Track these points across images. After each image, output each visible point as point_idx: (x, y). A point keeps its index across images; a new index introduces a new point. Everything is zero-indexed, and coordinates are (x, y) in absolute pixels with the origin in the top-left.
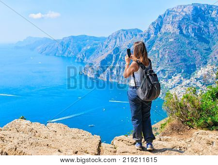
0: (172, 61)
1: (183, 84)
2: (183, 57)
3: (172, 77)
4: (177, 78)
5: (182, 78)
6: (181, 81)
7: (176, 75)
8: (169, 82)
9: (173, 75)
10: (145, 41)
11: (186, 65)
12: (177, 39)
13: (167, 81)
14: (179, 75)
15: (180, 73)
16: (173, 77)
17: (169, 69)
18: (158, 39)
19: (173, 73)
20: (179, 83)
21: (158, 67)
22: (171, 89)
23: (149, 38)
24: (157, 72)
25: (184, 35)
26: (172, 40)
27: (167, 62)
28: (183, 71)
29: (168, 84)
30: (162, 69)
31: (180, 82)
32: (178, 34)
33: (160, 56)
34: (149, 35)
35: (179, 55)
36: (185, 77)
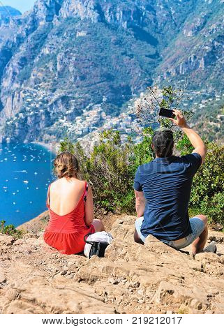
0: (83, 78)
1: (105, 127)
2: (105, 69)
3: (82, 112)
4: (92, 114)
5: (103, 114)
6: (101, 119)
7: (91, 108)
8: (78, 122)
9: (84, 108)
10: (27, 35)
11: (111, 87)
12: (92, 33)
13: (72, 120)
14: (97, 108)
15: (99, 103)
16: (85, 113)
17: (77, 96)
18: (55, 30)
19: (84, 104)
20: (97, 125)
21: (54, 91)
22: (82, 136)
23: (34, 29)
24: (54, 100)
25: (107, 25)
26: (82, 34)
27: (72, 80)
28: (104, 99)
29: (76, 127)
30: (63, 94)
31: (99, 123)
32: (96, 21)
33: (59, 67)
34: (35, 22)
35: (96, 66)
36: (110, 112)
